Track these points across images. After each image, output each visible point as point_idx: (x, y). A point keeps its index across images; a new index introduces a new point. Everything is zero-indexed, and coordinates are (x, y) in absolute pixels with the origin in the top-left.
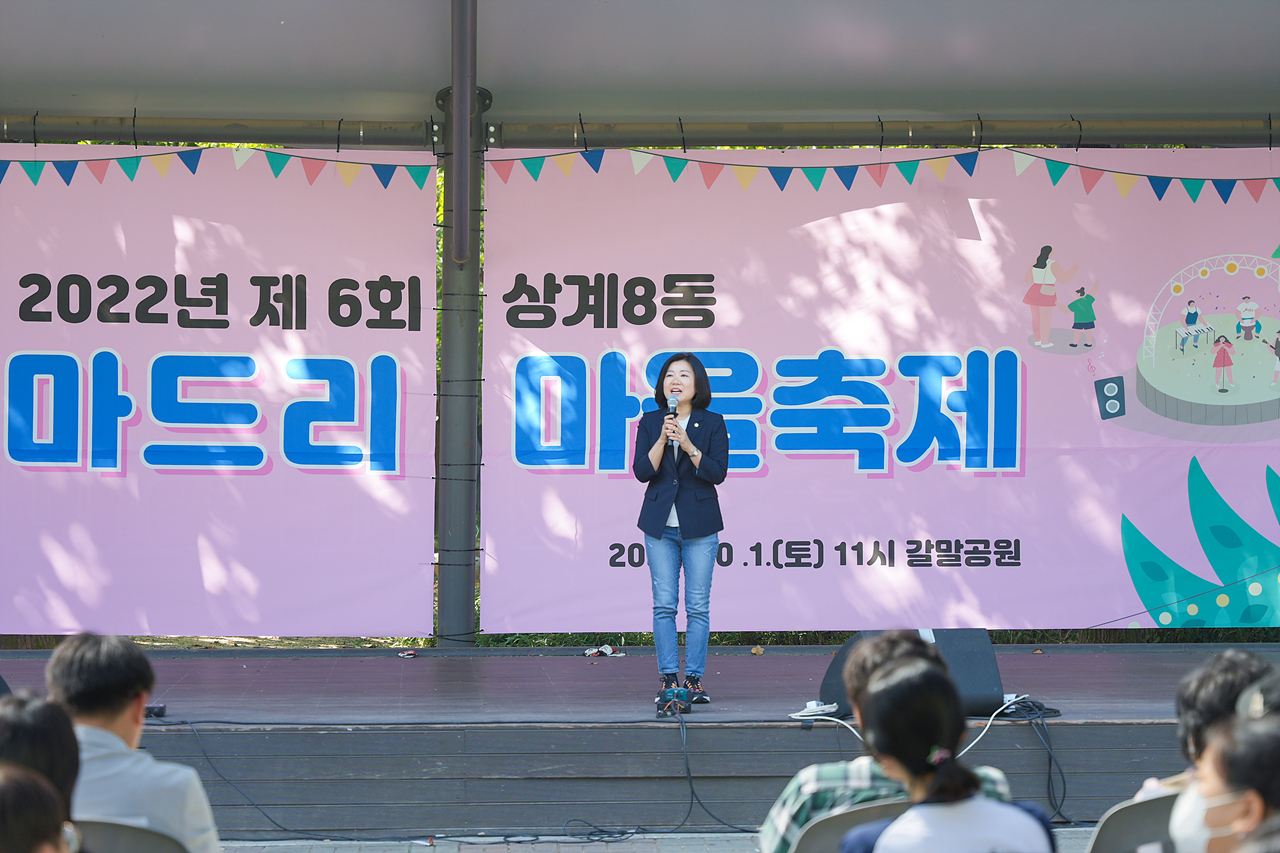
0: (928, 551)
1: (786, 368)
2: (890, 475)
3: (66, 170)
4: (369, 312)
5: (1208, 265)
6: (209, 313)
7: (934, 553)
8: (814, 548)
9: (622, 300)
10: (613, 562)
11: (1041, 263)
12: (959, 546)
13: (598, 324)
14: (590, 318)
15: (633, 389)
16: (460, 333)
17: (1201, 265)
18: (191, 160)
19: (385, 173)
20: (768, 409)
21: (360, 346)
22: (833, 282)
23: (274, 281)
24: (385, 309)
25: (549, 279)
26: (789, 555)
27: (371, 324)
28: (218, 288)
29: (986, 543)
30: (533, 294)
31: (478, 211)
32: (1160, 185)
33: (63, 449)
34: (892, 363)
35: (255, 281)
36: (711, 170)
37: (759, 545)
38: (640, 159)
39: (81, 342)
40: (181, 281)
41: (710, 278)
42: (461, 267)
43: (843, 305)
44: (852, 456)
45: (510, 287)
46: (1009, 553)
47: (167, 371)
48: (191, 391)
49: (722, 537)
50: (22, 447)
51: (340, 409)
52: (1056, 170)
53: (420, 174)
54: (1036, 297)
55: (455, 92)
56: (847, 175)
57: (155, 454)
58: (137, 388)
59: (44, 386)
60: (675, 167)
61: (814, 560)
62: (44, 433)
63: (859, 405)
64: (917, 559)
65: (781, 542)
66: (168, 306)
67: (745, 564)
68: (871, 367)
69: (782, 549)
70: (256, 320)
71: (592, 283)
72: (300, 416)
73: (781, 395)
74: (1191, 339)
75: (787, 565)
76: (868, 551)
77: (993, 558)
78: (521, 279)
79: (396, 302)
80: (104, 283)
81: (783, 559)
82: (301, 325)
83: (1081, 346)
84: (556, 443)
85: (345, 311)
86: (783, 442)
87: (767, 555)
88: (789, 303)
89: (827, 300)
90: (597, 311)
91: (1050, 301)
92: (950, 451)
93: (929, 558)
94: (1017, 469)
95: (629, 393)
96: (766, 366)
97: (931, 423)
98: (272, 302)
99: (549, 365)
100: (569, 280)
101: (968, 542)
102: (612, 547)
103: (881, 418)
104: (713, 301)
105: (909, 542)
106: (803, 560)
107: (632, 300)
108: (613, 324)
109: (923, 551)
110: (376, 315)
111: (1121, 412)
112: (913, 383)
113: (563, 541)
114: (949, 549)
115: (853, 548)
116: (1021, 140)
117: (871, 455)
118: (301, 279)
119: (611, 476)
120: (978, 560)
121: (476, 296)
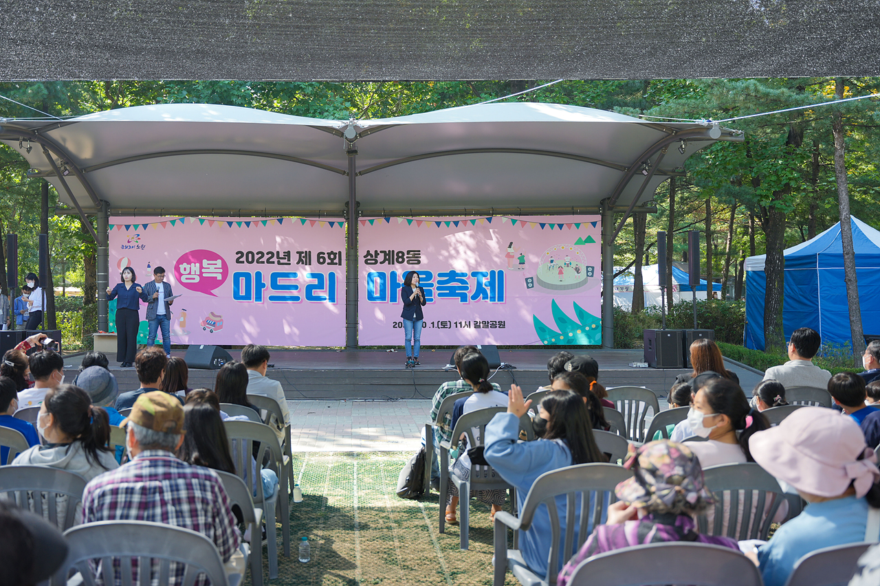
0: (480, 324)
1: (440, 275)
2: (469, 304)
3: (248, 224)
4: (328, 261)
5: (556, 247)
6: (286, 261)
7: (482, 324)
8: (448, 323)
9: (395, 257)
10: (394, 327)
11: (510, 247)
12: (488, 323)
13: (389, 263)
14: (387, 262)
16: (352, 266)
17: (554, 247)
18: (280, 221)
19: (332, 224)
20: (435, 286)
21: (325, 270)
22: (453, 252)
23: (303, 252)
24: (332, 260)
25: (376, 251)
26: (442, 325)
27: (328, 264)
28: (288, 254)
29: (496, 322)
30: (371, 256)
31: (357, 234)
32: (543, 225)
33: (248, 297)
34: (469, 274)
35: (297, 253)
36: (419, 223)
37: (433, 323)
38: (400, 220)
39: (252, 269)
40: (278, 252)
41: (419, 251)
42: (352, 248)
43: (455, 258)
44: (458, 298)
45: (365, 254)
46: (502, 325)
47: (275, 276)
48: (281, 281)
49: (424, 320)
50: (237, 296)
51: (320, 286)
52: (514, 222)
53: (341, 224)
54: (509, 256)
55: (350, 202)
56: (456, 223)
57: (272, 298)
58: (267, 281)
59: (242, 280)
60: (410, 222)
61: (448, 326)
62: (243, 293)
63: (461, 285)
64: (477, 326)
65: (439, 321)
66: (275, 259)
67: (430, 327)
68: (463, 275)
69: (440, 323)
70: (298, 263)
71: (387, 253)
72: (310, 288)
73: (439, 282)
74: (552, 267)
75: (442, 328)
76: (463, 324)
77: (498, 326)
78: (368, 252)
79: (335, 258)
80: (258, 253)
81: (440, 326)
82: (310, 264)
83: (521, 269)
84: (378, 295)
85: (321, 260)
86: (440, 295)
87: (436, 325)
88: (441, 258)
89: (451, 256)
90: (389, 260)
91: (513, 257)
92: (485, 297)
93: (480, 326)
94: (504, 302)
96: (435, 274)
97: (480, 289)
98: (302, 258)
99: (376, 274)
100: (381, 252)
101: (491, 322)
102: (394, 323)
103: (466, 288)
104: (420, 257)
105: (474, 321)
106: (445, 326)
107: (398, 257)
108: (393, 263)
109: (478, 324)
110: (330, 261)
111: (533, 286)
112: (475, 279)
113: (380, 321)
114: (485, 323)
115: (459, 323)
116: (505, 214)
117: (464, 298)
118: (310, 252)
120: (494, 326)
121: (356, 256)
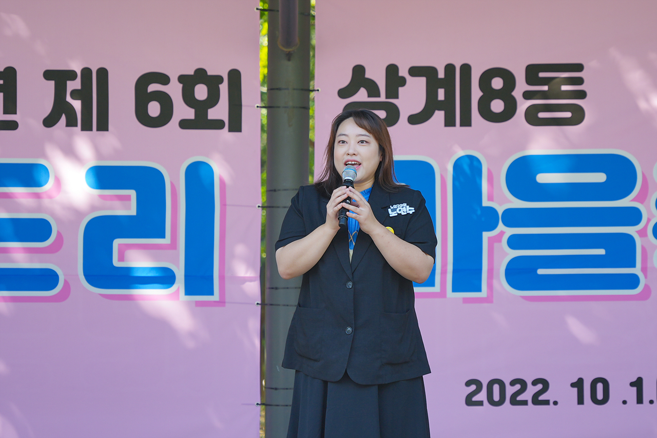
4: (182, 111)
9: (476, 94)
13: (449, 122)
14: (439, 116)
15: (490, 198)
16: (288, 133)
20: (649, 220)
23: (72, 75)
24: (201, 108)
25: (392, 70)
27: (185, 124)
28: (5, 84)
30: (373, 89)
35: (48, 75)
37: (640, 380)
41: (579, 67)
42: (289, 56)
45: (345, 80)
67: (625, 402)
70: (50, 122)
71: (441, 75)
78: (359, 71)
79: (213, 99)
82: (103, 126)
85: (154, 109)
87: (650, 392)
90: (448, 106)
95: (486, 203)
96: (647, 169)
98: (69, 99)
100: (415, 71)
102: (468, 383)
104: (583, 95)
107: (489, 94)
108: (466, 121)
110: (189, 113)
118: (103, 74)
119: (466, 300)
121: (305, 90)
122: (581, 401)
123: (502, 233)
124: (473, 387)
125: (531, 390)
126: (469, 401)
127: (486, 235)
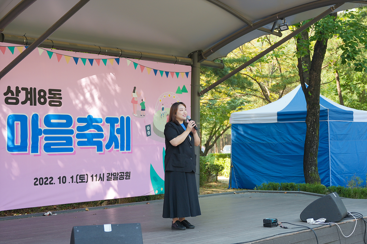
0: (111, 176)
1: (80, 120)
5: (165, 95)
7: (113, 176)
8: (86, 176)
9: (37, 96)
11: (134, 92)
12: (118, 174)
13: (31, 104)
14: (29, 102)
15: (40, 127)
17: (164, 95)
20: (75, 133)
25: (17, 88)
26: (80, 179)
29: (123, 173)
30: (12, 93)
32: (156, 72)
34: (104, 120)
37: (73, 176)
38: (41, 51)
41: (60, 91)
44: (95, 148)
45: (5, 91)
46: (127, 175)
52: (135, 65)
54: (134, 102)
56: (91, 61)
60: (50, 54)
61: (86, 180)
63: (97, 132)
64: (109, 179)
65: (78, 175)
67: (69, 183)
68: (99, 121)
69: (78, 177)
71: (29, 91)
73: (79, 129)
74: (163, 114)
75: (80, 182)
77: (125, 177)
78: (9, 88)
81: (78, 180)
83: (143, 115)
84: (19, 144)
86: (80, 143)
87: (75, 180)
90: (30, 99)
91: (136, 102)
92: (117, 147)
93: (111, 178)
94: (130, 151)
95: (39, 128)
96: (75, 119)
97: (113, 138)
100: (23, 89)
101: (120, 173)
102: (35, 179)
103: (101, 136)
104: (61, 98)
105: (108, 174)
106: (83, 180)
107: (40, 97)
108: (35, 105)
109: (110, 176)
112: (108, 125)
114: (116, 176)
115: (95, 176)
116: (130, 57)
117: (100, 149)
119: (34, 155)
120: (121, 178)
122: (60, 183)
123: (43, 136)
124: (36, 180)
125: (49, 180)
126: (35, 184)
127: (39, 137)
